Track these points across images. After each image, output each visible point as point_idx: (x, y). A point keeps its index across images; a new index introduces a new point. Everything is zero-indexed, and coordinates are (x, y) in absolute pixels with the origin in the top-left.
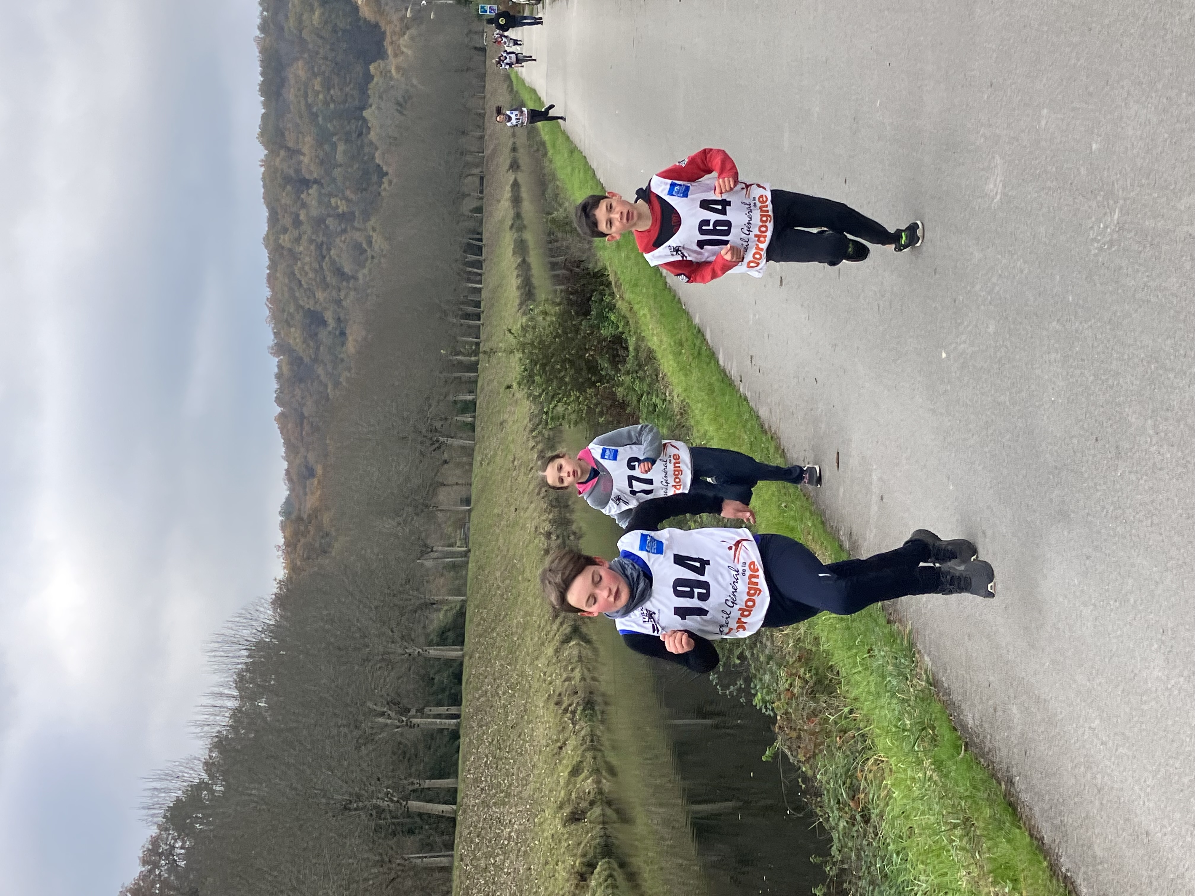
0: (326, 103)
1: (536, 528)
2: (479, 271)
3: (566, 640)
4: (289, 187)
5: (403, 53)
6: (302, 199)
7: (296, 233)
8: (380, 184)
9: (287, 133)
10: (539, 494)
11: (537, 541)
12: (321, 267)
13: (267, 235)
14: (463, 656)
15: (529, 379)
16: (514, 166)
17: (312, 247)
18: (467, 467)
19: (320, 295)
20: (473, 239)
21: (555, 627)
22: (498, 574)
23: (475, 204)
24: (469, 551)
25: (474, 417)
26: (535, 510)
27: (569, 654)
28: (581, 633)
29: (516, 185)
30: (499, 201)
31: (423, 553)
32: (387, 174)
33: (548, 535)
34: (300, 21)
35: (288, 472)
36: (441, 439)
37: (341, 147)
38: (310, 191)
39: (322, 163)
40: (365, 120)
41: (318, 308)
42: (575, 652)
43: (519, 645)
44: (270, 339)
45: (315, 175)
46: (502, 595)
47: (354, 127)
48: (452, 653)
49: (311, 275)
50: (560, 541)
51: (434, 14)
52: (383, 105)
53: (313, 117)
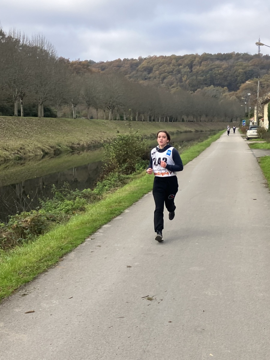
0: (215, 74)
1: (81, 140)
2: (164, 121)
3: (43, 151)
4: (190, 62)
5: (231, 97)
6: (186, 67)
7: (175, 65)
8: (191, 90)
9: (206, 62)
10: (93, 141)
11: (77, 140)
12: (166, 72)
14: (39, 117)
16: (197, 131)
17: (172, 70)
18: (103, 118)
19: (157, 72)
20: (174, 119)
21: (47, 147)
22: (66, 128)
23: (185, 119)
24: (75, 118)
25: (118, 120)
26: (87, 140)
27: (38, 152)
28: (45, 155)
29: (191, 132)
30: (186, 127)
33: (79, 144)
34: (239, 65)
35: (103, 62)
36: (111, 109)
37: (202, 78)
38: (188, 69)
39: (197, 72)
40: (210, 85)
41: (153, 72)
42: (39, 154)
43: (42, 135)
44: (144, 57)
45: (193, 70)
46: (59, 129)
47: (208, 82)
48: (40, 113)
49: (163, 69)
50: (77, 148)
51: (242, 106)
52: (215, 91)
53: (211, 70)
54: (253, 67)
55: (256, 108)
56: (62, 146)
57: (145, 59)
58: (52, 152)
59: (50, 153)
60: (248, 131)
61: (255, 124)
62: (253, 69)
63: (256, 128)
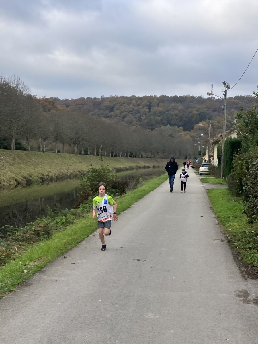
0: (171, 114)
1: (50, 172)
2: (125, 156)
3: (16, 181)
4: (148, 103)
5: (185, 136)
6: (145, 107)
7: (136, 105)
8: (149, 129)
9: (163, 103)
10: (60, 173)
11: (46, 172)
12: (126, 112)
13: (135, 96)
14: (12, 150)
15: (94, 171)
16: (154, 167)
17: (132, 109)
18: (68, 152)
19: (118, 111)
20: (134, 155)
21: (20, 177)
22: (36, 160)
23: (143, 155)
24: (44, 152)
25: (83, 154)
26: (55, 172)
27: (12, 182)
28: (18, 185)
29: (149, 167)
30: (144, 162)
31: (43, 138)
32: (152, 131)
33: (48, 175)
34: (194, 108)
35: (68, 100)
36: (77, 145)
37: (159, 118)
38: (147, 109)
39: (155, 113)
40: (167, 125)
41: (115, 110)
42: (12, 183)
43: (15, 166)
45: (152, 111)
46: (30, 161)
47: (165, 122)
48: (13, 147)
49: (124, 109)
50: (46, 179)
51: (196, 145)
52: (171, 130)
53: (168, 111)
54: (206, 109)
55: (207, 147)
56: (33, 177)
57: (107, 98)
58: (25, 182)
59: (22, 183)
60: (200, 168)
61: (207, 162)
62: (206, 111)
63: (207, 166)
